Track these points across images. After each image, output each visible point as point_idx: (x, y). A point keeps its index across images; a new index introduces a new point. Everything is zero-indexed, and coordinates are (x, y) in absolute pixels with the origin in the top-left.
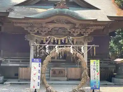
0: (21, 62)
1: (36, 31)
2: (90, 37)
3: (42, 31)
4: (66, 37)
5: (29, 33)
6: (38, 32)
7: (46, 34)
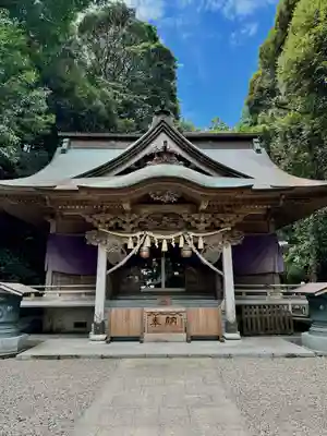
0: (83, 296)
1: (112, 223)
2: (236, 232)
3: (124, 222)
4: (180, 233)
5: (96, 229)
6: (117, 224)
7: (133, 229)
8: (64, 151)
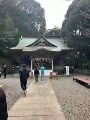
2: (54, 58)
3: (35, 56)
4: (45, 58)
5: (31, 57)
8: (21, 39)
